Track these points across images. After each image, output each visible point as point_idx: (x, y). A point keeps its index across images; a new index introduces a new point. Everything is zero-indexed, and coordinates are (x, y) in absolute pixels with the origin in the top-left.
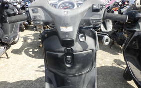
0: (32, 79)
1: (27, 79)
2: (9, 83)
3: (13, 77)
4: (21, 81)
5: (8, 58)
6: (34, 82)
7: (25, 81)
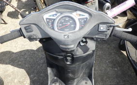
0: (33, 49)
1: (28, 49)
2: (13, 53)
3: (15, 46)
4: (24, 51)
5: (5, 23)
6: (36, 52)
7: (28, 50)
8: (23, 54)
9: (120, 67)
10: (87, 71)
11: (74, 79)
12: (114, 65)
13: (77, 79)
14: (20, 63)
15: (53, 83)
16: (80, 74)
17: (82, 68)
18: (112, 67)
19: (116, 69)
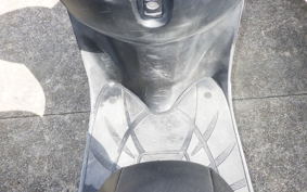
6: (53, 14)
8: (15, 20)
9: (299, 46)
10: (213, 59)
11: (168, 85)
12: (284, 42)
13: (179, 85)
14: (10, 47)
15: (106, 98)
16: (190, 69)
17: (198, 47)
18: (277, 49)
19: (287, 54)
